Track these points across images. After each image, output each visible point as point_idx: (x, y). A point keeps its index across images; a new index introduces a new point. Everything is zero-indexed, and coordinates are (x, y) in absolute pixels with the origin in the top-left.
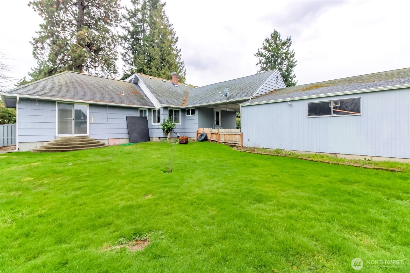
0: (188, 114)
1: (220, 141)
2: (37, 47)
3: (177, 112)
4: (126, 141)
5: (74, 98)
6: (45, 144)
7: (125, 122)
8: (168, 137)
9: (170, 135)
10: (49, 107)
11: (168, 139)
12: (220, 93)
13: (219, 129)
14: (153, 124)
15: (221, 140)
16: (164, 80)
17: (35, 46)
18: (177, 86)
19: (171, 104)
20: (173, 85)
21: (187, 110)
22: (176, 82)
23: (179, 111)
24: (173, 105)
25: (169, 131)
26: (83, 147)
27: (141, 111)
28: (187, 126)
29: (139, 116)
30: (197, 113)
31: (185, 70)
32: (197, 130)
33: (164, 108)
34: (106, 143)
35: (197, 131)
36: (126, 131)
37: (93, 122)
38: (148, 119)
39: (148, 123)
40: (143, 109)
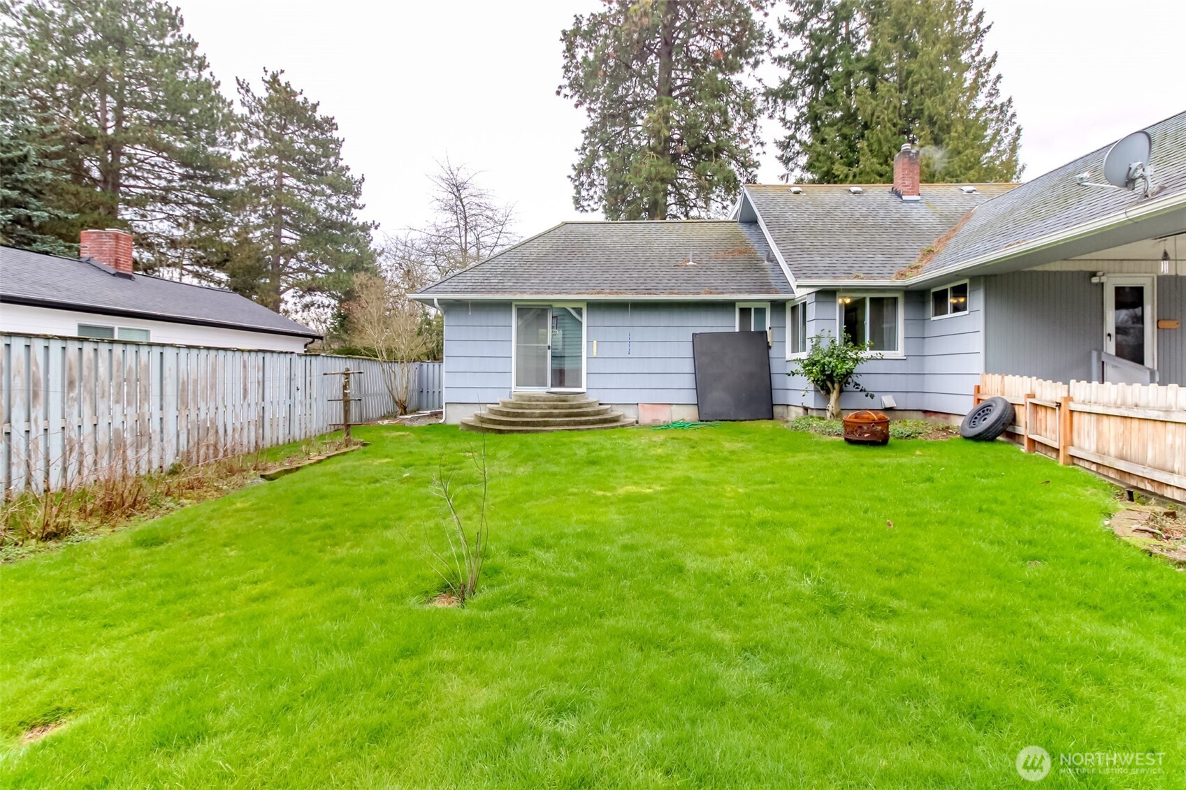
0: (940, 307)
1: (1073, 451)
2: (582, 184)
3: (882, 303)
4: (690, 414)
5: (545, 292)
6: (484, 412)
7: (687, 350)
8: (830, 409)
9: (838, 400)
10: (497, 318)
11: (828, 414)
12: (1086, 175)
13: (1073, 382)
14: (789, 355)
15: (1080, 448)
16: (854, 189)
17: (577, 183)
18: (916, 201)
19: (848, 274)
20: (895, 198)
21: (935, 294)
22: (907, 183)
23: (895, 299)
24: (857, 277)
25: (829, 385)
26: (546, 424)
27: (745, 312)
28: (932, 365)
29: (737, 330)
30: (977, 301)
31: (1018, 131)
32: (977, 381)
33: (817, 293)
34: (630, 415)
35: (978, 388)
36: (689, 381)
37: (595, 354)
38: (769, 340)
39: (771, 355)
40: (753, 306)
